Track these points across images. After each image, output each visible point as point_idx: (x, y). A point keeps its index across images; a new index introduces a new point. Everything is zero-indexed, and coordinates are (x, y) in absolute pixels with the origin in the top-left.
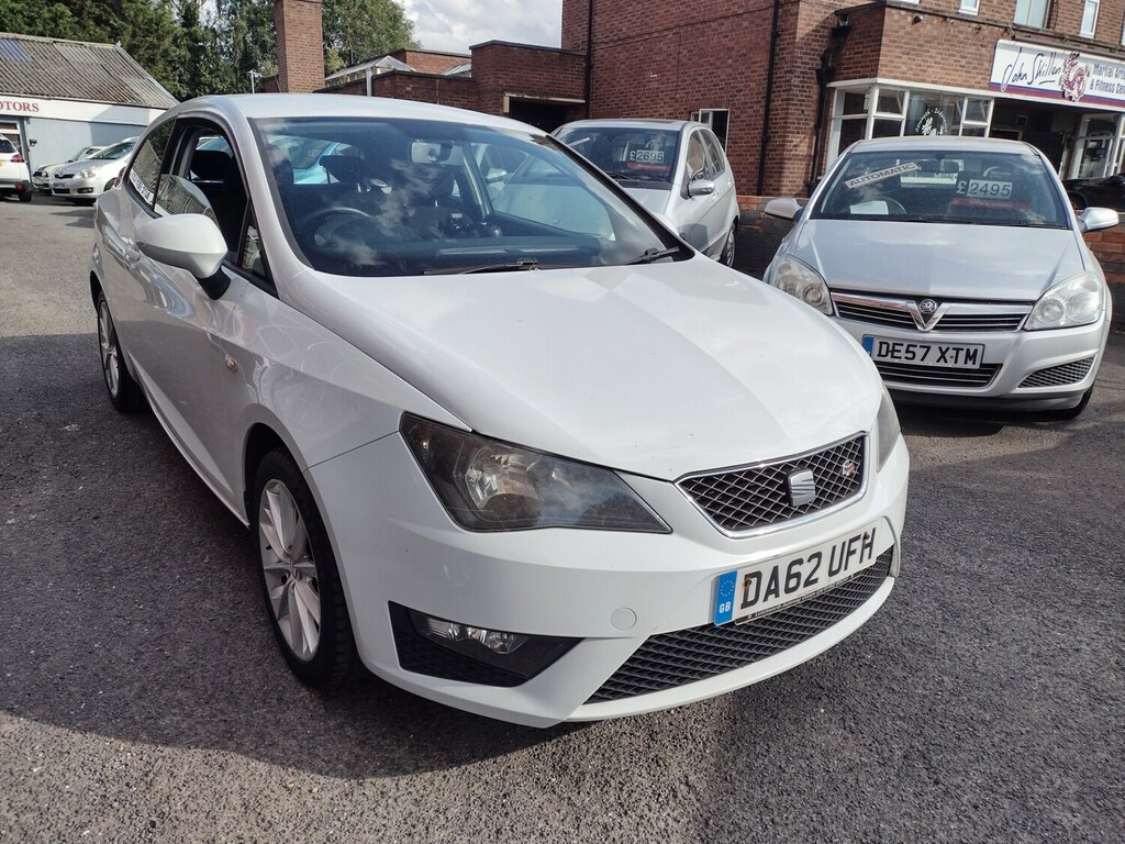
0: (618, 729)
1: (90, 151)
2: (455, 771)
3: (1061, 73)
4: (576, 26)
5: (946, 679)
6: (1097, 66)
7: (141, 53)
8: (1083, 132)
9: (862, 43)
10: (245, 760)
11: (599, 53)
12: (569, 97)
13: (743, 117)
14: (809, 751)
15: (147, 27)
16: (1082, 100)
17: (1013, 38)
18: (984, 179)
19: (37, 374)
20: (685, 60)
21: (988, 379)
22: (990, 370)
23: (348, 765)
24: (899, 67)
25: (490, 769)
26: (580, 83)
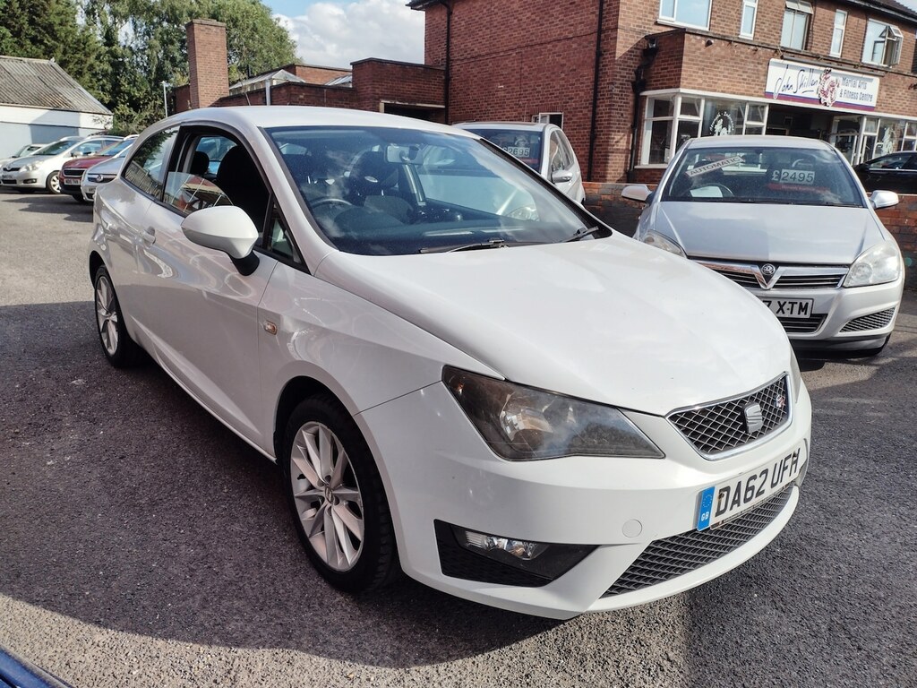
0: (601, 618)
1: (31, 149)
2: (480, 658)
3: (818, 85)
4: (436, 47)
5: (841, 566)
6: (844, 79)
7: (71, 67)
8: (834, 130)
9: (667, 61)
10: (307, 656)
11: (455, 68)
12: (435, 103)
13: (575, 119)
14: (755, 629)
15: (75, 46)
16: (834, 105)
17: (782, 58)
18: (793, 169)
19: (36, 337)
20: (526, 74)
21: (816, 326)
22: (817, 319)
23: (392, 656)
24: (696, 80)
25: (508, 654)
26: (441, 92)
